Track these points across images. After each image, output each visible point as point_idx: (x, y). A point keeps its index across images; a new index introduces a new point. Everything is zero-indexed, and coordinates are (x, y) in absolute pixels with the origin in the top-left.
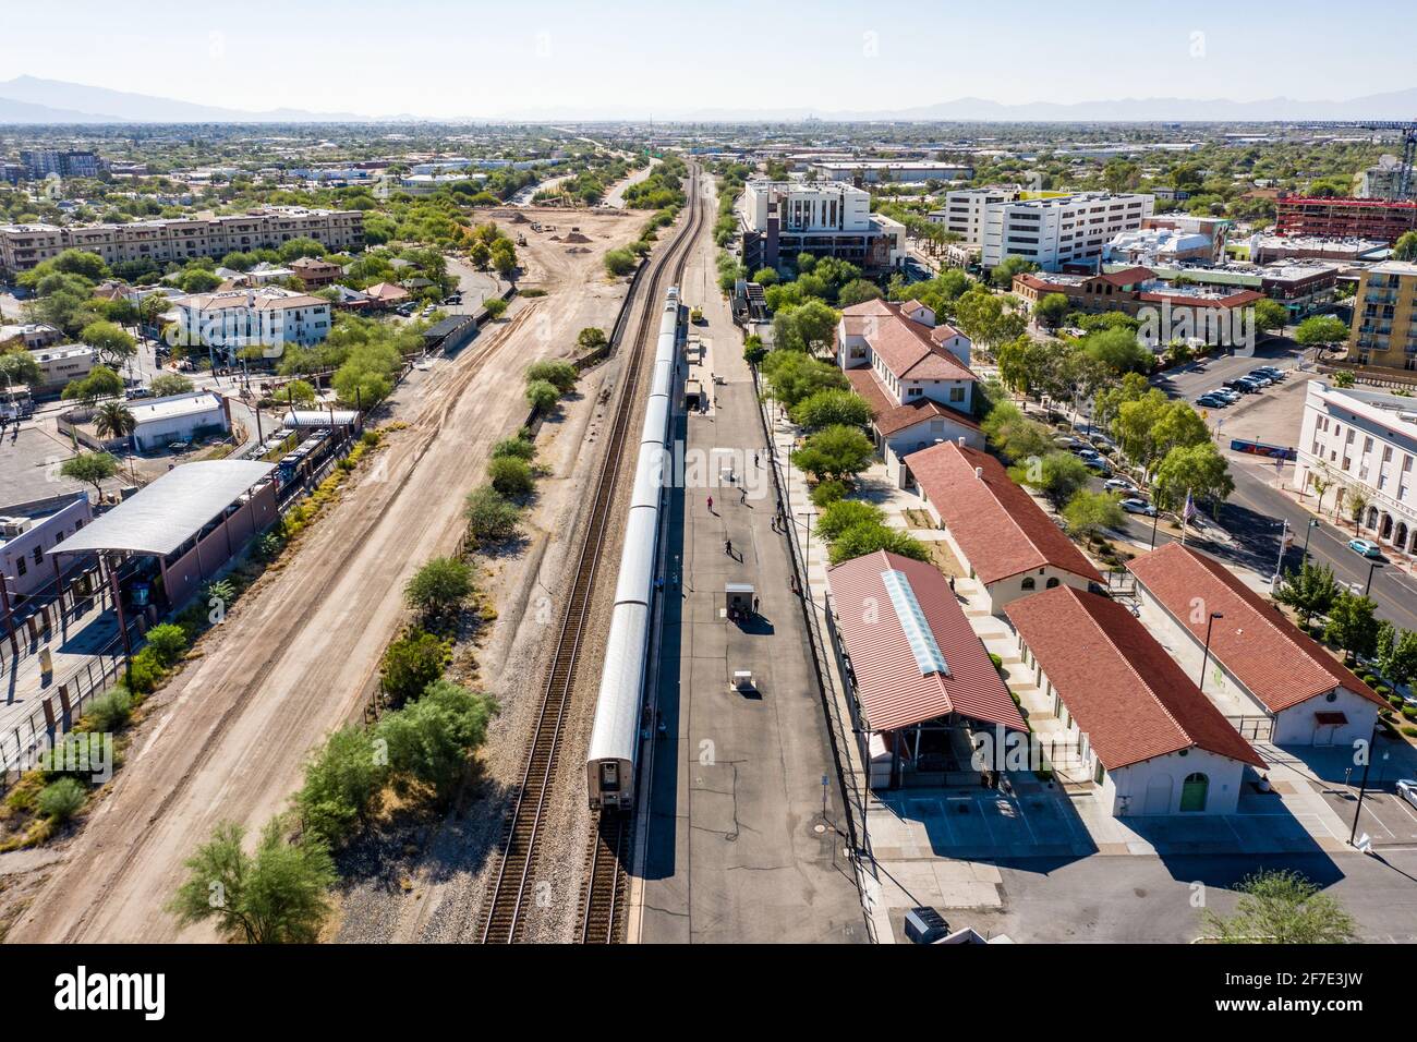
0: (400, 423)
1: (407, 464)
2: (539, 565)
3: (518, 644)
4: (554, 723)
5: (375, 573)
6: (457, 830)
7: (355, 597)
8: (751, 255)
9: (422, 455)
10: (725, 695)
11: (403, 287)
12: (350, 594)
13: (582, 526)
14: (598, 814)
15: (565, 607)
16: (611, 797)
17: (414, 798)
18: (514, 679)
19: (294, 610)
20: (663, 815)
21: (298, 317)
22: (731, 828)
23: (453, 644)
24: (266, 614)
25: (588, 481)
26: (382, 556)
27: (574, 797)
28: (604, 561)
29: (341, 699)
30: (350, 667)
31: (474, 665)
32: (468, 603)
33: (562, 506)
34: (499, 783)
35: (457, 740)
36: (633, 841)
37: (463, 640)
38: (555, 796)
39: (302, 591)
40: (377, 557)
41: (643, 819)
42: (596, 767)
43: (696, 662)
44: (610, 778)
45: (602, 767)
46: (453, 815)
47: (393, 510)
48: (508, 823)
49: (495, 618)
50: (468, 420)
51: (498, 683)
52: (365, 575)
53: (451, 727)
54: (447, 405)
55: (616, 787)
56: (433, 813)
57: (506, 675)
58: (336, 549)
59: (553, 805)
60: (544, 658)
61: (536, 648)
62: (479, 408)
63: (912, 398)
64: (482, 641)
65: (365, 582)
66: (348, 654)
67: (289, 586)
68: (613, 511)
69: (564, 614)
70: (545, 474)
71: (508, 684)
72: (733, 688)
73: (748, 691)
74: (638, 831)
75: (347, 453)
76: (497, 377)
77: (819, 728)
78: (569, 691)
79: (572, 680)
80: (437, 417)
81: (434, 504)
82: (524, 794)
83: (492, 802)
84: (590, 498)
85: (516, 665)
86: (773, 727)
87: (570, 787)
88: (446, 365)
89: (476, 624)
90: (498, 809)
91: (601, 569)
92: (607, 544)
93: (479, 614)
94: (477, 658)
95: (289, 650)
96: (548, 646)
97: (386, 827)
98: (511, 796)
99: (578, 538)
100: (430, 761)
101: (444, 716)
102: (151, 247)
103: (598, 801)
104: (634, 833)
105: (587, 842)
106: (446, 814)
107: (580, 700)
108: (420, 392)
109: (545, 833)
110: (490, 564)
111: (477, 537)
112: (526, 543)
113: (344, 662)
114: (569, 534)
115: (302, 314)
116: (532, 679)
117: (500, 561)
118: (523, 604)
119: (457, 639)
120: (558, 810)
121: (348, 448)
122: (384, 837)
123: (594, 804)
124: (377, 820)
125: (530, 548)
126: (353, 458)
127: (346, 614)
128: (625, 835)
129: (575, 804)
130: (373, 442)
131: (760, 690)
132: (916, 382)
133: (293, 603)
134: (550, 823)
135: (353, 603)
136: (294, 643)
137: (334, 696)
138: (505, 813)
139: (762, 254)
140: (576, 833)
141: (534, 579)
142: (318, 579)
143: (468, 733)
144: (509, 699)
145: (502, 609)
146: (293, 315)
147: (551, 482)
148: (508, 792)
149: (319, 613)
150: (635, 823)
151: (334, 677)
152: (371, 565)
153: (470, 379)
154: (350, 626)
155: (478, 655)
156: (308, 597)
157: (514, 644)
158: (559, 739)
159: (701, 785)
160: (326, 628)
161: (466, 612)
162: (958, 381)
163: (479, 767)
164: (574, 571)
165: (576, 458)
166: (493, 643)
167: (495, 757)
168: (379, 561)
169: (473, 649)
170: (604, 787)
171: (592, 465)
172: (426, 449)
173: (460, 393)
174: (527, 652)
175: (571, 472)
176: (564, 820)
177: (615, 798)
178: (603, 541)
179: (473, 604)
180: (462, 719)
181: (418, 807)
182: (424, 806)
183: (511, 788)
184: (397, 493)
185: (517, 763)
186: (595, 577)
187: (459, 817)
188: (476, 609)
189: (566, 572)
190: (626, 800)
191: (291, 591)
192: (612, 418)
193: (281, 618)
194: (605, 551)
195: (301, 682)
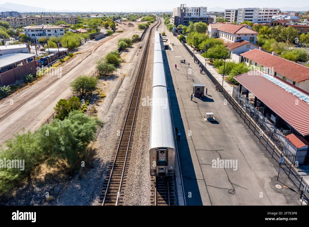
0: (80, 52)
1: (81, 60)
2: (122, 82)
3: (113, 105)
4: (129, 133)
5: (63, 84)
6: (78, 186)
7: (54, 90)
8: (176, 22)
9: (85, 58)
10: (203, 122)
11: (86, 30)
12: (52, 90)
13: (136, 73)
14: (154, 178)
15: (132, 93)
16: (162, 169)
17: (58, 167)
18: (112, 116)
19: (31, 95)
20: (190, 178)
21: (56, 32)
22: (229, 187)
23: (88, 105)
24: (20, 96)
25: (137, 63)
26: (67, 80)
27: (140, 168)
28: (145, 81)
29: (37, 123)
30: (44, 112)
31: (95, 112)
32: (94, 92)
33: (129, 68)
34: (102, 161)
35: (78, 137)
36: (176, 194)
37: (92, 103)
38: (130, 168)
39: (36, 90)
40: (65, 80)
41: (179, 180)
42: (155, 152)
43: (186, 111)
44: (162, 158)
45: (158, 153)
46: (77, 177)
47: (73, 69)
48: (106, 182)
49: (105, 97)
50: (100, 51)
51: (104, 118)
52: (59, 85)
53: (76, 130)
54: (95, 49)
55: (165, 163)
56: (66, 176)
57: (108, 115)
58: (52, 79)
59: (130, 172)
60: (124, 109)
61: (121, 106)
62: (104, 49)
63: (238, 40)
64: (99, 104)
65: (59, 87)
66: (45, 108)
67: (32, 88)
68: (146, 69)
69: (131, 95)
70: (123, 62)
71: (109, 118)
72: (206, 119)
73: (212, 121)
74: (178, 188)
75: (63, 58)
76: (109, 44)
77: (251, 136)
78: (135, 121)
79: (136, 117)
80: (92, 51)
81: (88, 68)
82: (114, 166)
83: (99, 171)
84: (138, 67)
85: (113, 112)
86: (229, 135)
87: (138, 162)
88: (96, 42)
89: (97, 98)
90: (101, 174)
91: (144, 83)
92: (145, 77)
93: (99, 95)
94: (97, 109)
95: (23, 106)
96: (126, 105)
97: (41, 184)
98: (108, 167)
99: (135, 76)
100: (63, 149)
101: (73, 126)
102: (23, 23)
103: (155, 171)
104: (176, 188)
105: (150, 194)
106: (73, 177)
107: (140, 124)
108: (87, 47)
109: (126, 188)
110: (104, 82)
111: (101, 75)
112: (117, 77)
113: (43, 110)
114: (132, 75)
115: (57, 31)
116: (119, 117)
117: (108, 81)
118: (116, 93)
119: (90, 103)
120: (133, 175)
121: (64, 58)
122: (38, 189)
123: (153, 172)
124: (36, 179)
125: (118, 78)
126: (65, 59)
127: (49, 95)
128: (171, 190)
129: (141, 172)
130: (71, 56)
131: (217, 120)
132: (239, 35)
133: (32, 93)
134: (128, 182)
135: (52, 92)
136: (26, 104)
137: (35, 122)
138: (105, 177)
139: (179, 22)
140: (143, 188)
141: (120, 86)
142: (43, 86)
143: (84, 134)
144: (109, 123)
145: (108, 95)
146: (54, 31)
147: (125, 63)
148: (107, 165)
149: (39, 95)
150: (175, 183)
151: (37, 116)
152: (63, 82)
153: (102, 45)
154: (49, 99)
155: (97, 108)
156: (38, 91)
157: (112, 105)
158: (132, 140)
159: (205, 162)
160: (40, 100)
161: (94, 95)
162: (253, 35)
163: (93, 152)
164: (134, 84)
165: (133, 59)
166: (104, 105)
167: (101, 148)
168: (65, 81)
169: (96, 106)
170: (159, 163)
171: (138, 60)
172: (87, 57)
173: (99, 47)
174: (117, 107)
175: (132, 61)
176: (136, 181)
177: (164, 169)
178: (144, 76)
179: (97, 93)
180: (82, 127)
181: (59, 173)
182: (62, 171)
183: (108, 163)
184: (76, 66)
185: (111, 151)
186: (142, 85)
187: (80, 178)
188: (98, 94)
189: (131, 84)
190: (171, 171)
191: (32, 90)
192: (143, 51)
193: (25, 97)
194: (145, 79)
195: (23, 117)
